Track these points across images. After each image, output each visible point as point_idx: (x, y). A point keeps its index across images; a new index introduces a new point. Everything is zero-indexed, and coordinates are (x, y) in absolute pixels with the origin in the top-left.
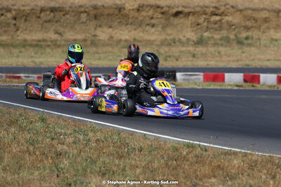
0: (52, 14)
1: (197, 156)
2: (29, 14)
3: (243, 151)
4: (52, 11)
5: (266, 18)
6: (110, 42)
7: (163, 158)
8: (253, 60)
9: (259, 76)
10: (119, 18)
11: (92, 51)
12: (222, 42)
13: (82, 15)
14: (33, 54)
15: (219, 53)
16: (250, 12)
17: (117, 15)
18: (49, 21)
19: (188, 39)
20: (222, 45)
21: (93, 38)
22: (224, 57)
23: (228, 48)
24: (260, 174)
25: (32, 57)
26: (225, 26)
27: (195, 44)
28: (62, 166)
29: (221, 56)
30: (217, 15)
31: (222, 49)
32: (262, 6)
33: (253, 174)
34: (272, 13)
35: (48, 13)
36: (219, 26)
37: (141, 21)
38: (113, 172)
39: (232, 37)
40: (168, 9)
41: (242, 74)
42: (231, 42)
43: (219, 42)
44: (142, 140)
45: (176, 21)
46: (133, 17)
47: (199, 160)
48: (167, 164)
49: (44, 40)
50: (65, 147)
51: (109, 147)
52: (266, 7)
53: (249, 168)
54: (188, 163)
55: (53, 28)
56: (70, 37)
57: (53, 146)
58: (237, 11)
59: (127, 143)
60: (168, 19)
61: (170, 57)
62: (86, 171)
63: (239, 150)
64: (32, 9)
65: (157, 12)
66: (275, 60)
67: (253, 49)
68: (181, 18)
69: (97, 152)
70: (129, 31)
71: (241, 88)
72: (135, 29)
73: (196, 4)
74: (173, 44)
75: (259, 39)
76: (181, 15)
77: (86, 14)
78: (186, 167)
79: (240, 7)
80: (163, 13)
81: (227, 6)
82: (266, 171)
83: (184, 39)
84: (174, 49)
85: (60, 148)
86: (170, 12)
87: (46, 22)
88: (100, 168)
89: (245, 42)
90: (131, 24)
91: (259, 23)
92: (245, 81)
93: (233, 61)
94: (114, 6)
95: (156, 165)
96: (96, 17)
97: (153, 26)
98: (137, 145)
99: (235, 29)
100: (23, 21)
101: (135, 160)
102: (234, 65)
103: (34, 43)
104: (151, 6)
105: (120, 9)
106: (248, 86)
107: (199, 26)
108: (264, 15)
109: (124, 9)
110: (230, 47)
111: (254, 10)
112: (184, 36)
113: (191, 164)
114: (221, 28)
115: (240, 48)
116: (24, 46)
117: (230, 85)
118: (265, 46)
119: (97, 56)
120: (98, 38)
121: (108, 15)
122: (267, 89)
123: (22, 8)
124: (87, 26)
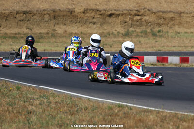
0: (24, 15)
1: (125, 113)
2: (8, 15)
3: (157, 109)
4: (24, 14)
5: (172, 18)
6: (65, 35)
7: (101, 115)
8: (163, 47)
9: (168, 58)
10: (71, 18)
11: (52, 41)
12: (142, 34)
13: (45, 16)
14: (11, 43)
15: (140, 42)
16: (161, 13)
17: (69, 16)
18: (23, 20)
19: (118, 32)
20: (142, 36)
21: (53, 32)
22: (143, 45)
23: (146, 39)
24: (168, 125)
25: (11, 45)
26: (144, 23)
27: (123, 36)
28: (32, 120)
29: (141, 44)
30: (138, 16)
31: (142, 39)
32: (169, 10)
33: (163, 126)
34: (176, 14)
35: (22, 15)
36: (140, 23)
37: (86, 20)
38: (67, 124)
39: (149, 31)
40: (104, 12)
41: (156, 57)
42: (148, 34)
43: (140, 34)
44: (87, 102)
45: (110, 20)
46: (80, 18)
47: (127, 116)
48: (104, 119)
49: (19, 34)
50: (33, 107)
51: (64, 107)
52: (172, 10)
53: (161, 121)
54: (119, 118)
55: (26, 25)
56: (37, 31)
57: (26, 107)
58: (152, 13)
59: (77, 105)
60: (104, 19)
61: (106, 45)
62: (49, 124)
63: (154, 109)
64: (11, 12)
65: (97, 14)
66: (178, 47)
67: (163, 39)
68: (114, 18)
69: (56, 111)
70: (78, 27)
71: (155, 66)
72: (82, 26)
73: (124, 8)
74: (108, 36)
75: (167, 32)
76: (114, 16)
77: (48, 16)
78: (118, 121)
79: (154, 10)
80: (101, 15)
81: (145, 10)
82: (172, 123)
83: (116, 33)
84: (109, 39)
85: (30, 108)
86: (106, 14)
87: (20, 21)
88: (58, 122)
89: (158, 34)
90: (79, 22)
91: (167, 21)
92: (158, 61)
93: (150, 47)
94: (67, 10)
95: (97, 119)
96: (55, 18)
97: (94, 23)
98: (84, 106)
99: (150, 25)
100: (4, 20)
101: (82, 116)
102: (150, 50)
103: (12, 35)
104: (93, 10)
105: (71, 12)
106: (160, 65)
107: (126, 24)
108: (171, 15)
109: (74, 12)
110: (147, 37)
111: (164, 12)
112: (116, 30)
113: (121, 118)
114: (141, 25)
115: (154, 39)
116: (5, 38)
117: (148, 64)
118: (172, 37)
119: (55, 44)
120: (56, 32)
121: (63, 16)
122: (173, 66)
123: (4, 12)
124: (48, 24)
